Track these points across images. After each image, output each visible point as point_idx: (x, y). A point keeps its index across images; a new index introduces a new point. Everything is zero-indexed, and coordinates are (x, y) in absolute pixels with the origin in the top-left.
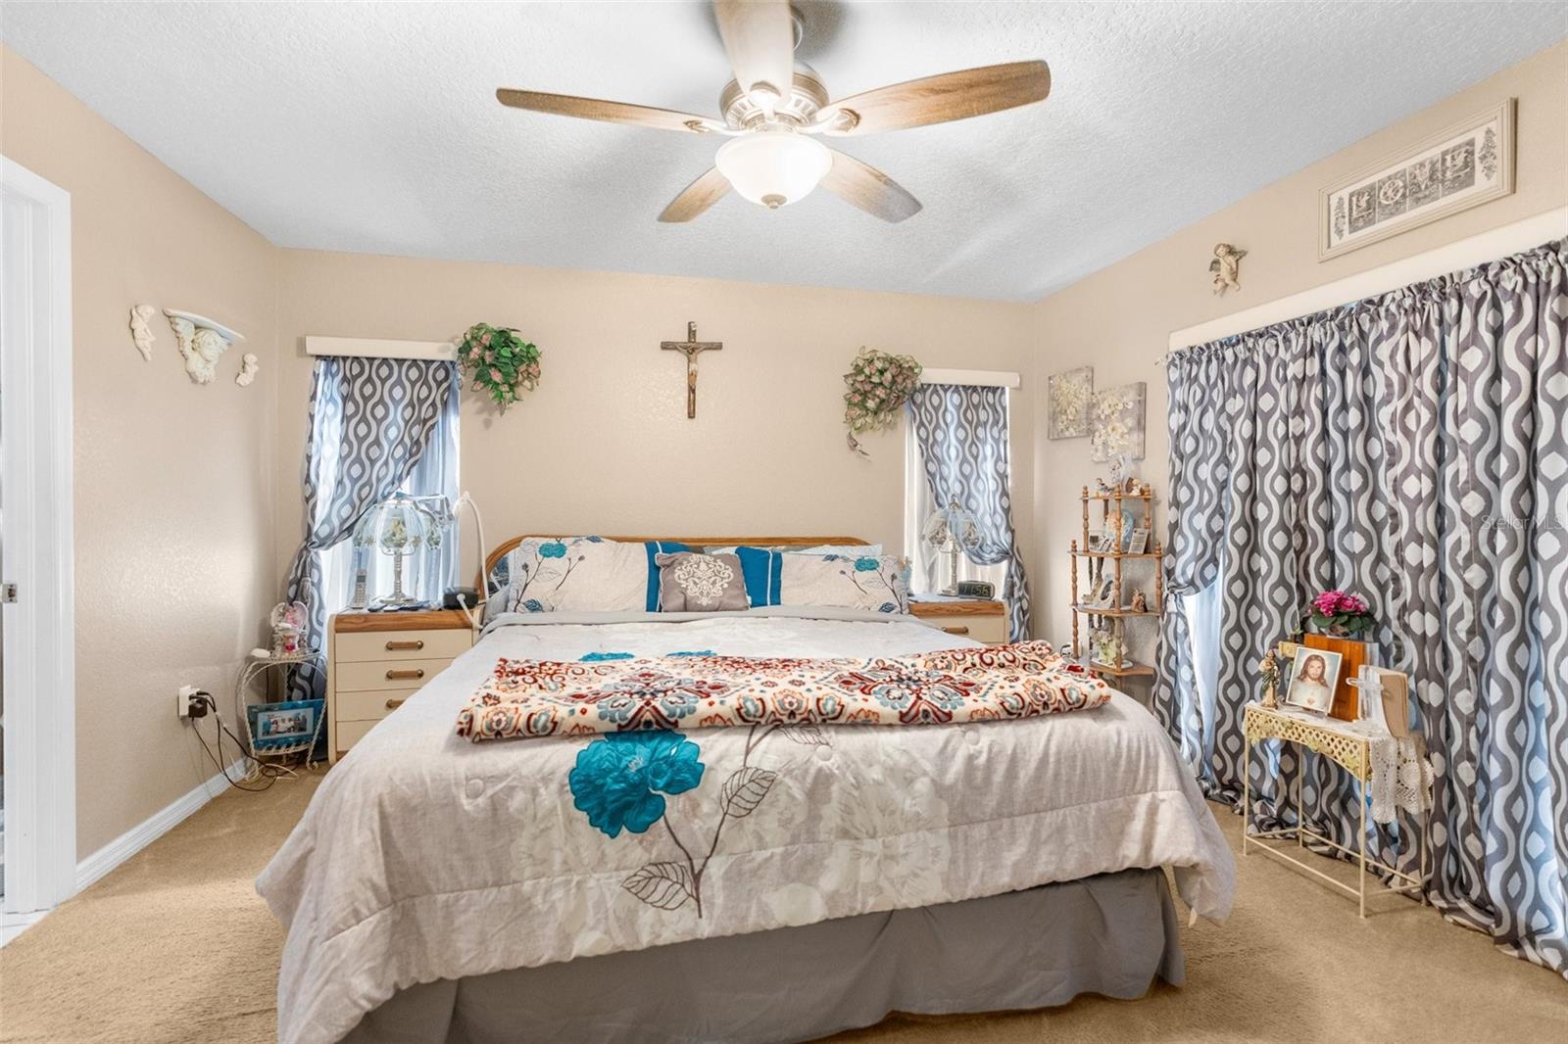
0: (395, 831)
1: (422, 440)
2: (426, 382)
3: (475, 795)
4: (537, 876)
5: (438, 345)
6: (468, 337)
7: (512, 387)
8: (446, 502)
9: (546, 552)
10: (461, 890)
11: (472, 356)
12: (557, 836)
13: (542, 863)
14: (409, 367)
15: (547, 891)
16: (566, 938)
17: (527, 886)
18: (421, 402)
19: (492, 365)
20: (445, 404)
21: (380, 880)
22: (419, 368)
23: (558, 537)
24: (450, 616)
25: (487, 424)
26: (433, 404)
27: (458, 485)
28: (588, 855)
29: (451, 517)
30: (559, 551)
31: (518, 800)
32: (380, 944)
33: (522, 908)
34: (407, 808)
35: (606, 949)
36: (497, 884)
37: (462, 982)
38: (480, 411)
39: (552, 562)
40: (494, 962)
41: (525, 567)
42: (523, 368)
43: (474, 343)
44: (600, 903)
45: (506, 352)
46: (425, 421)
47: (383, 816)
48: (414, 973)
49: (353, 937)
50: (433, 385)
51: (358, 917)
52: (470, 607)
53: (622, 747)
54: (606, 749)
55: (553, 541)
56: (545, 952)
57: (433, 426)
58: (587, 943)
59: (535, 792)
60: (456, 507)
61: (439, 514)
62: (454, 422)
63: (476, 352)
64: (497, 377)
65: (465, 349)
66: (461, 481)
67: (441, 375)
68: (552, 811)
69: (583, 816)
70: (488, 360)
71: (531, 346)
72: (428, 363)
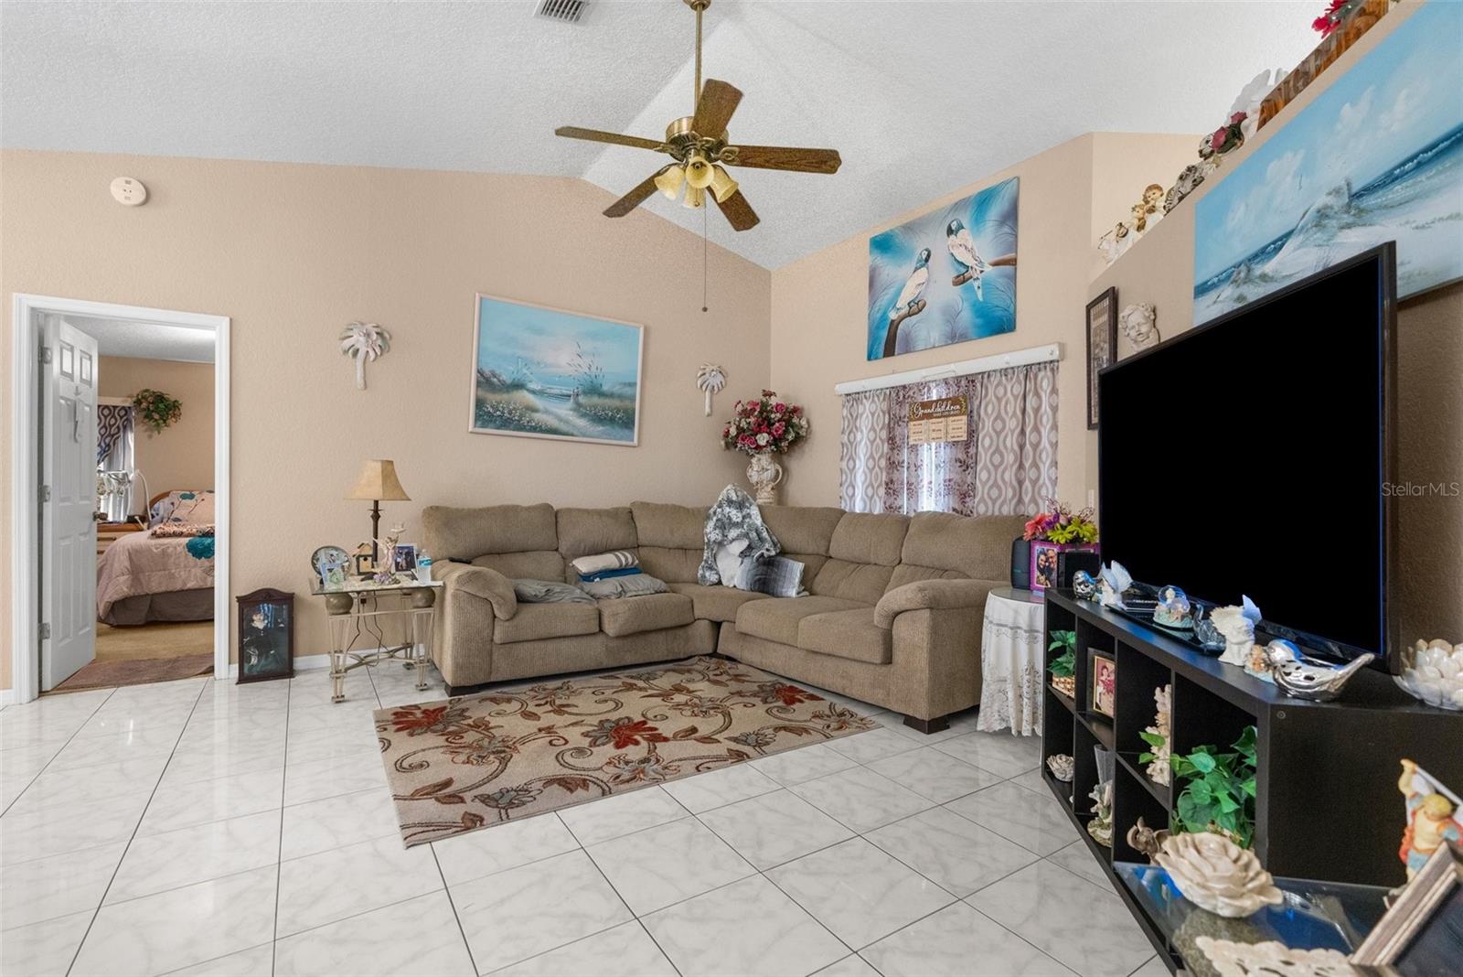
0: (133, 556)
1: (111, 444)
2: (113, 416)
3: (157, 548)
4: (176, 569)
5: (121, 399)
6: (140, 397)
7: (165, 421)
8: (126, 475)
9: (184, 497)
10: (152, 571)
11: (142, 406)
12: (182, 559)
13: (177, 566)
14: (103, 409)
15: (180, 572)
16: (185, 584)
17: (173, 571)
18: (111, 426)
19: (153, 411)
20: (125, 427)
21: (129, 567)
22: (110, 410)
23: (191, 491)
24: (132, 526)
25: (150, 437)
26: (118, 427)
27: (133, 466)
28: (192, 564)
29: (129, 482)
30: (192, 497)
31: (171, 549)
32: (129, 582)
33: (172, 576)
34: (137, 551)
35: (196, 587)
36: (164, 570)
37: (153, 595)
38: (146, 431)
39: (188, 502)
40: (163, 589)
41: (173, 504)
42: (171, 412)
43: (143, 400)
44: (195, 575)
45: (161, 406)
46: (113, 436)
47: (129, 553)
48: (139, 591)
49: (122, 579)
50: (118, 418)
51: (123, 575)
52: (143, 522)
53: (203, 539)
54: (198, 539)
55: (188, 493)
56: (178, 586)
57: (118, 438)
58: (190, 585)
59: (175, 548)
60: (131, 477)
61: (123, 480)
62: (131, 437)
63: (144, 405)
64: (156, 416)
65: (138, 402)
66: (135, 465)
67: (123, 413)
68: (181, 553)
69: (191, 554)
70: (151, 409)
71: (176, 401)
72: (115, 407)
